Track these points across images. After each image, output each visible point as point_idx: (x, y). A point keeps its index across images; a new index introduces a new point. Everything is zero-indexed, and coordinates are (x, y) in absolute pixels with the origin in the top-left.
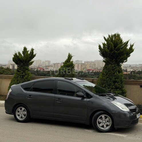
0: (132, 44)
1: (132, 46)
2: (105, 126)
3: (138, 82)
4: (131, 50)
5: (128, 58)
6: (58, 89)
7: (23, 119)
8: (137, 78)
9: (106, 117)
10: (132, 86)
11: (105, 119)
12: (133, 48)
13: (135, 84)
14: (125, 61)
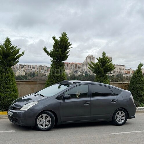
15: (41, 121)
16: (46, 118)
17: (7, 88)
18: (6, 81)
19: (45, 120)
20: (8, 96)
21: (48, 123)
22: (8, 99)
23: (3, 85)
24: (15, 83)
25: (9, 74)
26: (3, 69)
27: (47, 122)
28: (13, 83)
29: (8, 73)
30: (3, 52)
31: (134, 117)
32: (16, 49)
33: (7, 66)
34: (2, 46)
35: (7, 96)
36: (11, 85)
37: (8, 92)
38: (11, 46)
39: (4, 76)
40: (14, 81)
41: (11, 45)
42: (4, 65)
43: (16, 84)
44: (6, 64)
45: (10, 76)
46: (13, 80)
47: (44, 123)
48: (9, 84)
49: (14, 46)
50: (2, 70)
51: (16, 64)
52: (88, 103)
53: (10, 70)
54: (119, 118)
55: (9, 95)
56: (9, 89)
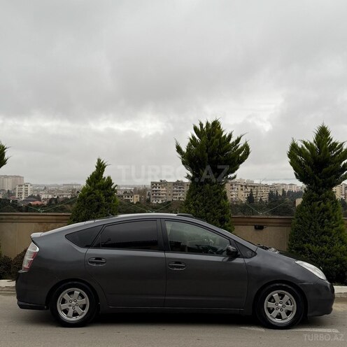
2: (284, 314)
3: (251, 220)
6: (169, 240)
7: (79, 318)
9: (282, 296)
11: (281, 299)
17: (324, 233)
18: (321, 219)
20: (327, 251)
22: (328, 259)
23: (315, 228)
24: (342, 223)
25: (328, 204)
26: (314, 194)
28: (337, 223)
29: (324, 201)
30: (314, 158)
32: (342, 150)
33: (324, 186)
34: (311, 144)
35: (323, 252)
36: (333, 228)
37: (326, 242)
38: (332, 142)
39: (317, 208)
40: (340, 219)
41: (331, 140)
42: (316, 184)
43: (344, 226)
44: (319, 182)
45: (331, 208)
46: (336, 218)
48: (328, 226)
49: (336, 144)
50: (312, 196)
51: (343, 182)
53: (330, 195)
55: (329, 248)
56: (329, 236)
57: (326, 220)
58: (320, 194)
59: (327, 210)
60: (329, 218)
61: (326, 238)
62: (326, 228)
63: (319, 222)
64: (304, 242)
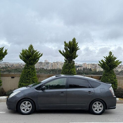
0: (6, 49)
1: (6, 51)
3: (10, 75)
4: (6, 53)
5: (3, 59)
8: (2, 72)
10: (6, 77)
12: (7, 52)
13: (8, 76)
14: (1, 60)
15: (23, 106)
16: (28, 104)
19: (27, 106)
21: (29, 109)
23: (25, 78)
27: (29, 107)
31: (115, 108)
36: (31, 78)
39: (26, 71)
47: (26, 108)
52: (64, 94)
54: (97, 108)
56: (29, 80)
57: (29, 75)
58: (28, 66)
59: (30, 72)
60: (30, 74)
61: (28, 81)
62: (28, 78)
63: (27, 76)
64: (22, 82)
